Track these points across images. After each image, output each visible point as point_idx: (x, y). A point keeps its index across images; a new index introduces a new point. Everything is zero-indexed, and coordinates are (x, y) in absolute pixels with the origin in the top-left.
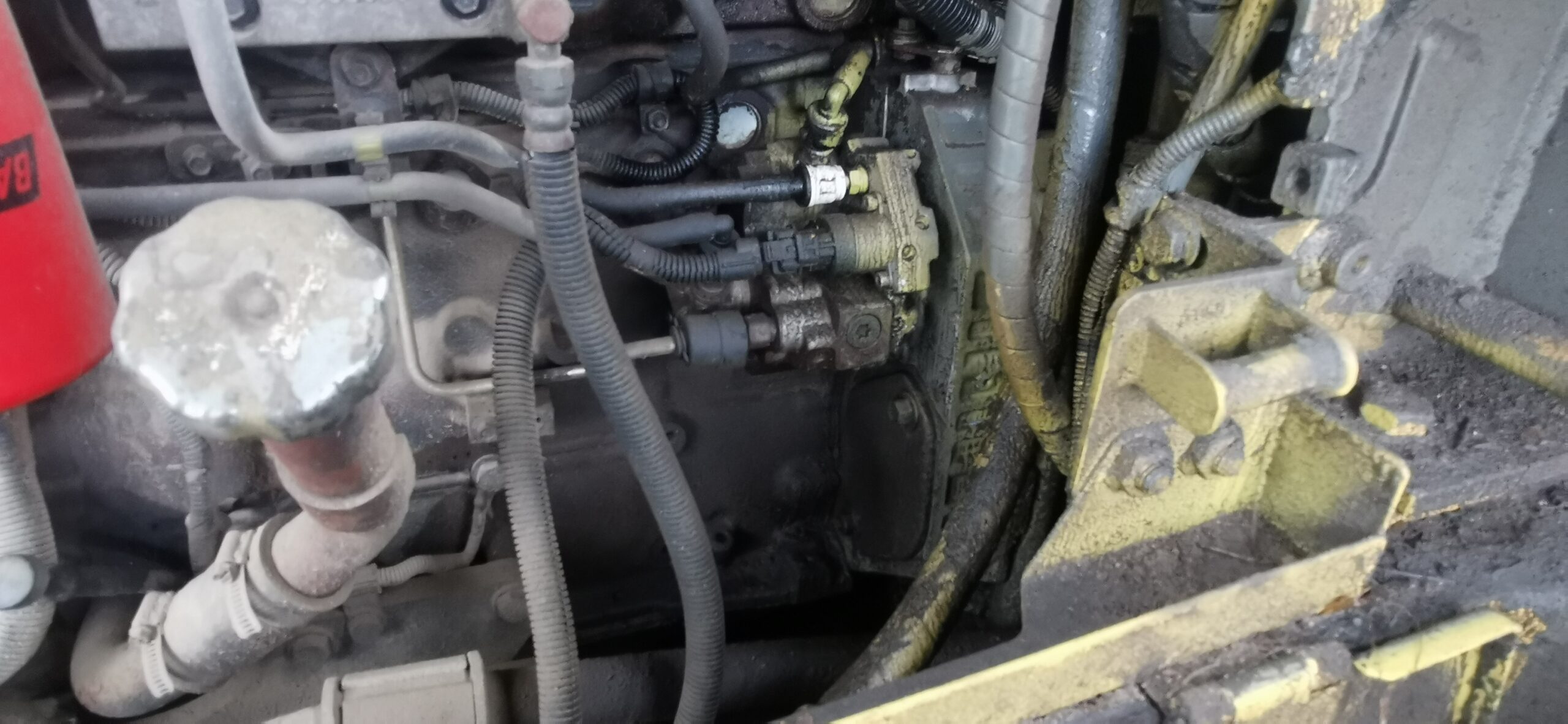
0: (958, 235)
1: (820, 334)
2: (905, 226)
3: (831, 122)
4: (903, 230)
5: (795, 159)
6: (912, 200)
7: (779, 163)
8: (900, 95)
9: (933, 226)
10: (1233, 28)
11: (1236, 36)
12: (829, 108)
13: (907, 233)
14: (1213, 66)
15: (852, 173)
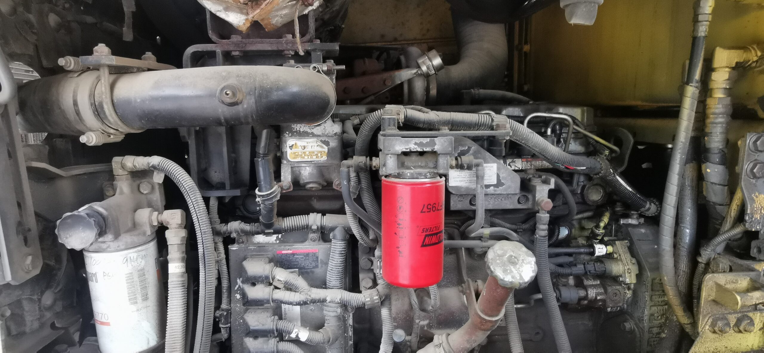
0: (644, 267)
1: (601, 295)
2: (627, 263)
3: (600, 232)
4: (627, 264)
5: (586, 243)
6: (628, 256)
7: (582, 244)
8: (619, 225)
9: (636, 263)
10: (730, 210)
11: (731, 212)
12: (600, 228)
13: (628, 265)
14: (725, 220)
15: (607, 247)
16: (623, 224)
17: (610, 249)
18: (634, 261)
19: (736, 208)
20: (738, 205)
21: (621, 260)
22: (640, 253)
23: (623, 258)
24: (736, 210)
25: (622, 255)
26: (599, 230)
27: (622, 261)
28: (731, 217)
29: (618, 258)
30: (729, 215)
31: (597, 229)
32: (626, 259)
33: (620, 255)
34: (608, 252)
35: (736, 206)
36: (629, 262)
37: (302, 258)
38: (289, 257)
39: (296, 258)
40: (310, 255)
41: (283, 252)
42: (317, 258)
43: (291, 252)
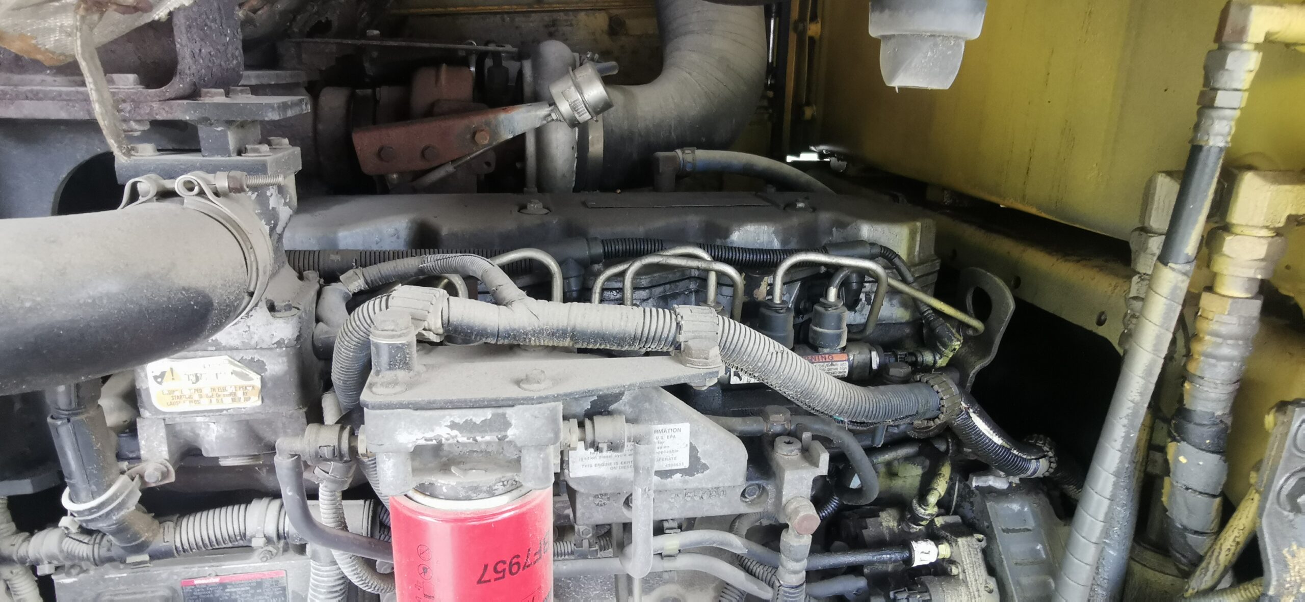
0: (1012, 596)
2: (978, 591)
3: (927, 512)
4: (976, 593)
5: (898, 526)
6: (982, 571)
7: (888, 528)
8: (969, 487)
9: (996, 590)
12: (927, 505)
13: (979, 596)
15: (940, 546)
16: (977, 487)
17: (945, 550)
18: (992, 583)
19: (1233, 548)
20: (1238, 543)
21: (965, 582)
22: (1005, 562)
23: (971, 578)
24: (1232, 551)
25: (969, 571)
26: (925, 510)
27: (967, 586)
28: (1218, 564)
29: (961, 577)
30: (1214, 557)
31: (920, 506)
32: (976, 580)
33: (964, 572)
34: (941, 557)
35: (1234, 544)
36: (982, 589)
37: (247, 592)
38: (213, 592)
39: (231, 593)
40: (267, 584)
41: (197, 582)
42: (284, 589)
43: (217, 580)
